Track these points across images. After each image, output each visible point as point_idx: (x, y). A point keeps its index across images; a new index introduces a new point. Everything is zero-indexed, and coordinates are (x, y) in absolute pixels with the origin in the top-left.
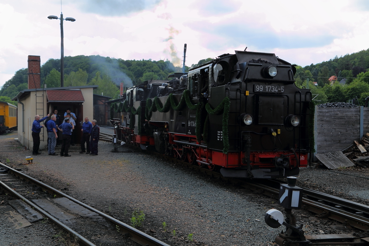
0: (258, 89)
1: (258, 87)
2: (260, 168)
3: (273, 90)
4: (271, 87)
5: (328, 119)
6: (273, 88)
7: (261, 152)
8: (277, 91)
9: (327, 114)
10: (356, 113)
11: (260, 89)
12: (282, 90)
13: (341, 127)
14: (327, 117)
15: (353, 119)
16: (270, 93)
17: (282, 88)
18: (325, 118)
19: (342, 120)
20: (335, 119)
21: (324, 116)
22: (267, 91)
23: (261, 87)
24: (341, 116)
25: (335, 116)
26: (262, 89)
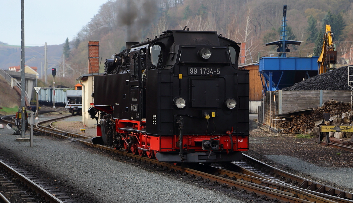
0: (192, 72)
1: (192, 70)
2: (196, 152)
3: (208, 72)
4: (205, 69)
5: (291, 99)
6: (208, 70)
7: (196, 136)
8: (212, 73)
9: (291, 96)
10: (317, 95)
11: (194, 72)
12: (218, 72)
13: (303, 105)
14: (291, 98)
15: (313, 99)
16: (205, 76)
17: (218, 70)
18: (289, 99)
19: (303, 100)
20: (298, 99)
21: (288, 98)
22: (202, 73)
23: (195, 70)
24: (303, 98)
25: (298, 97)
26: (196, 71)
